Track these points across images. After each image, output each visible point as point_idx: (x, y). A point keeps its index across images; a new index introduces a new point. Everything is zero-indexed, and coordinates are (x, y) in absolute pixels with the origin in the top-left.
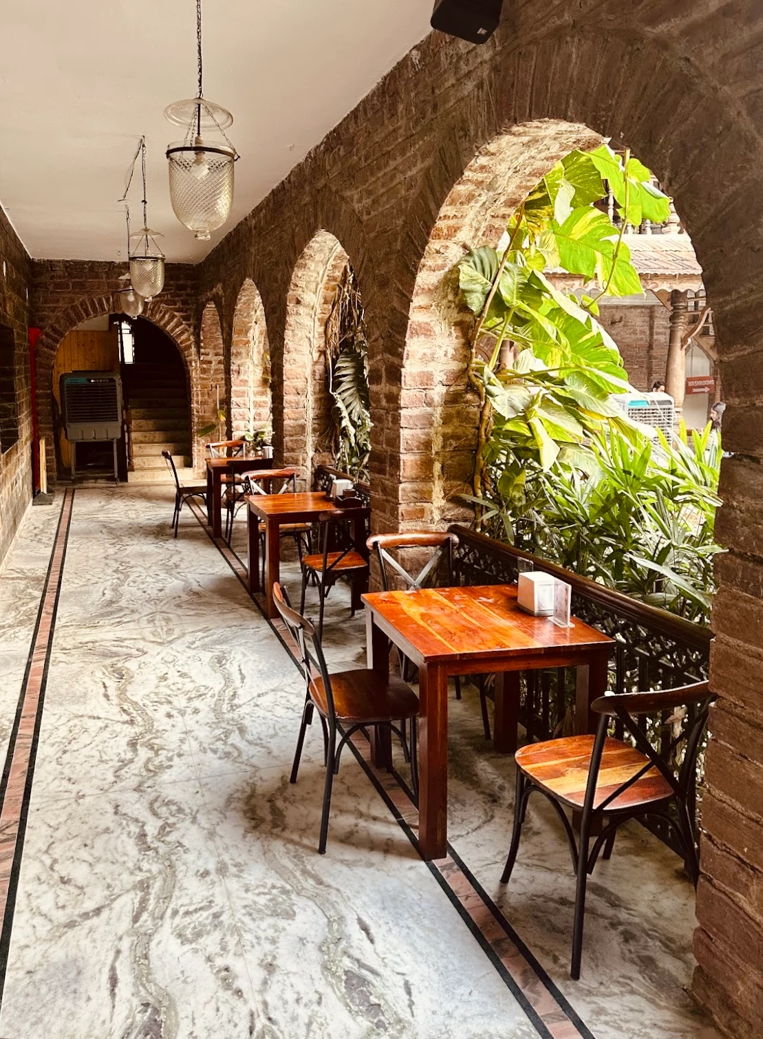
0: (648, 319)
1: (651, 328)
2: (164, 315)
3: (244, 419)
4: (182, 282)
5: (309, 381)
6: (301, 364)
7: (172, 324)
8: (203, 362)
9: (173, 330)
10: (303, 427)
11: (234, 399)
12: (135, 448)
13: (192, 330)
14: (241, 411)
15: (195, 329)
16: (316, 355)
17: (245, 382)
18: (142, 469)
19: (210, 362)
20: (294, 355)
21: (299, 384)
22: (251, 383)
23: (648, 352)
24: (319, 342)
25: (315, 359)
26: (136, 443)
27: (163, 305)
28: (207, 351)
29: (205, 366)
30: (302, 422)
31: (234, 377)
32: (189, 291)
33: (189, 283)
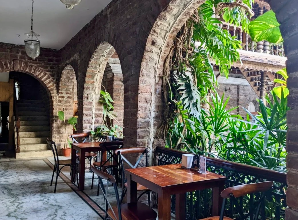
0: (237, 90)
1: (238, 93)
2: (41, 73)
3: (89, 122)
4: (51, 58)
5: (153, 94)
6: (149, 84)
7: (45, 78)
8: (60, 97)
9: (45, 80)
10: (148, 123)
11: (84, 112)
12: (21, 141)
13: (55, 81)
14: (88, 118)
15: (56, 80)
16: (157, 79)
17: (91, 103)
18: (24, 151)
19: (63, 97)
20: (145, 78)
21: (147, 96)
22: (94, 104)
23: (237, 102)
24: (160, 71)
25: (157, 81)
26: (21, 138)
27: (40, 68)
28: (62, 91)
29: (60, 99)
30: (148, 119)
31: (85, 100)
32: (54, 62)
33: (55, 58)
